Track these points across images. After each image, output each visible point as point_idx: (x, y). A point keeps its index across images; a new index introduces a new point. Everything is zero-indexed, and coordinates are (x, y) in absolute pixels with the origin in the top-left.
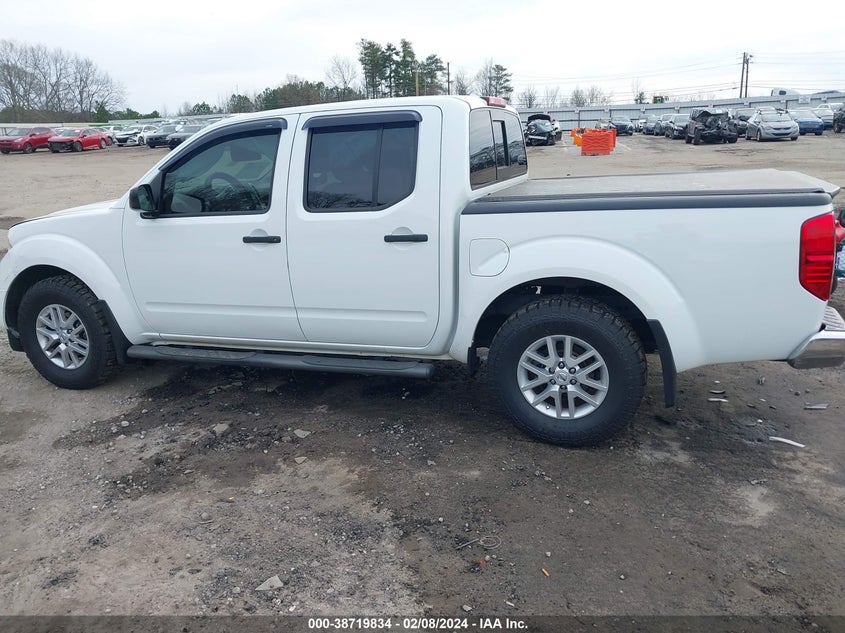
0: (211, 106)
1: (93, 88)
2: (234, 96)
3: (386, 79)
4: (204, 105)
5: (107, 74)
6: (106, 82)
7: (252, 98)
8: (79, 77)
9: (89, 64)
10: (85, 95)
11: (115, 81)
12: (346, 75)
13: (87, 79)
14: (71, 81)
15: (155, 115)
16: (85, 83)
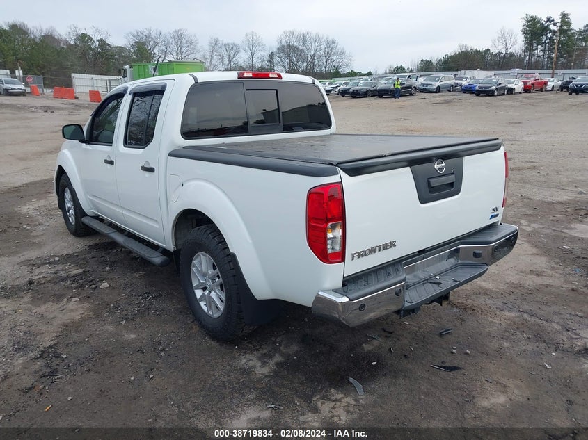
0: (406, 68)
1: (334, 57)
2: (422, 61)
3: (542, 44)
4: (401, 67)
5: (343, 49)
6: (342, 54)
7: (434, 61)
8: (327, 50)
9: (333, 42)
10: (329, 62)
11: (347, 52)
12: (508, 42)
13: (331, 51)
14: (322, 53)
15: (370, 74)
16: (330, 54)
